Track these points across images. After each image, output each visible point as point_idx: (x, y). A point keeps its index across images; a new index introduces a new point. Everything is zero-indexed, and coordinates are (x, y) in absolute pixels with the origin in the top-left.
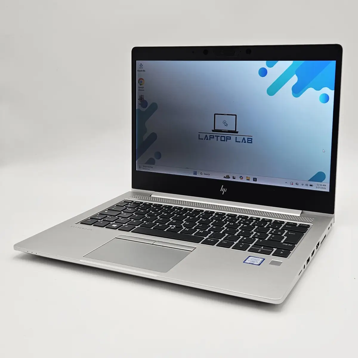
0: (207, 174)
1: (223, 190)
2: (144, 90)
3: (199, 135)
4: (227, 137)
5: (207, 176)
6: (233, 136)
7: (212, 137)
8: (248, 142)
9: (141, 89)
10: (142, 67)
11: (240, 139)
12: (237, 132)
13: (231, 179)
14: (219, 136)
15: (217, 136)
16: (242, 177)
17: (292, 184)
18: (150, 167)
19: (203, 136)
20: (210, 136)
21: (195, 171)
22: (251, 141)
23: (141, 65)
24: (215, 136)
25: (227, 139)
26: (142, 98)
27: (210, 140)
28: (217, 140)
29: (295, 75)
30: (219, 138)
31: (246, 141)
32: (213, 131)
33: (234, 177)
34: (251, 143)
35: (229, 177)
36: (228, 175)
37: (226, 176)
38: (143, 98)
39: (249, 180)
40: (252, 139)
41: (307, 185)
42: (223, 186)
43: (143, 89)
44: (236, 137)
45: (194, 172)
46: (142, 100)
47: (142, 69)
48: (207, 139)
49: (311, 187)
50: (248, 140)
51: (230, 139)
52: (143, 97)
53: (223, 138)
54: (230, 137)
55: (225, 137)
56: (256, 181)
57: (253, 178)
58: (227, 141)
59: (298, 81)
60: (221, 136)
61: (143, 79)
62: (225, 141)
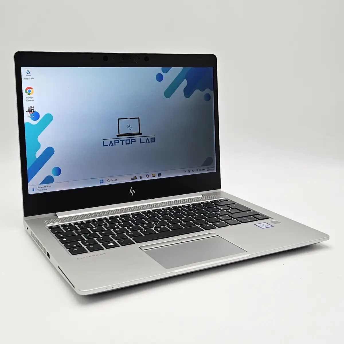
0: (114, 180)
1: (132, 192)
2: (33, 101)
3: (103, 142)
4: (132, 140)
5: (115, 181)
6: (137, 138)
7: (117, 142)
8: (151, 142)
9: (29, 99)
10: (29, 74)
11: (144, 140)
12: (141, 134)
13: (138, 180)
14: (124, 140)
15: (122, 141)
16: (148, 175)
17: (190, 172)
18: (47, 187)
19: (107, 142)
20: (115, 141)
21: (102, 179)
22: (154, 140)
23: (28, 72)
24: (120, 141)
25: (132, 142)
26: (31, 110)
27: (115, 145)
28: (122, 144)
29: (185, 79)
30: (124, 142)
31: (150, 141)
32: (118, 136)
33: (141, 177)
34: (154, 142)
35: (136, 178)
36: (135, 177)
37: (133, 178)
38: (33, 110)
39: (154, 176)
40: (154, 138)
41: (200, 170)
42: (131, 188)
43: (32, 99)
44: (140, 139)
45: (101, 181)
46: (31, 111)
47: (30, 77)
48: (112, 145)
49: (203, 171)
50: (151, 140)
51: (135, 141)
52: (33, 108)
53: (128, 142)
54: (135, 140)
55: (129, 140)
56: (161, 176)
57: (158, 174)
58: (132, 144)
59: (187, 84)
60: (126, 140)
61: (31, 88)
62: (130, 144)
